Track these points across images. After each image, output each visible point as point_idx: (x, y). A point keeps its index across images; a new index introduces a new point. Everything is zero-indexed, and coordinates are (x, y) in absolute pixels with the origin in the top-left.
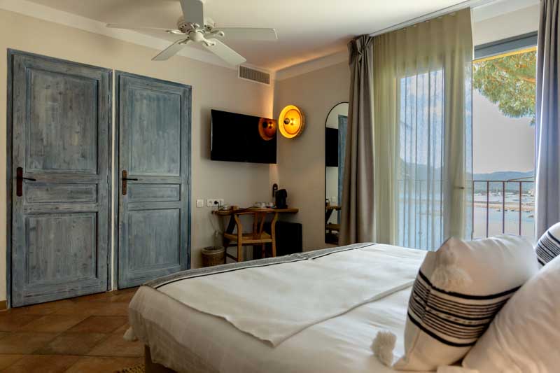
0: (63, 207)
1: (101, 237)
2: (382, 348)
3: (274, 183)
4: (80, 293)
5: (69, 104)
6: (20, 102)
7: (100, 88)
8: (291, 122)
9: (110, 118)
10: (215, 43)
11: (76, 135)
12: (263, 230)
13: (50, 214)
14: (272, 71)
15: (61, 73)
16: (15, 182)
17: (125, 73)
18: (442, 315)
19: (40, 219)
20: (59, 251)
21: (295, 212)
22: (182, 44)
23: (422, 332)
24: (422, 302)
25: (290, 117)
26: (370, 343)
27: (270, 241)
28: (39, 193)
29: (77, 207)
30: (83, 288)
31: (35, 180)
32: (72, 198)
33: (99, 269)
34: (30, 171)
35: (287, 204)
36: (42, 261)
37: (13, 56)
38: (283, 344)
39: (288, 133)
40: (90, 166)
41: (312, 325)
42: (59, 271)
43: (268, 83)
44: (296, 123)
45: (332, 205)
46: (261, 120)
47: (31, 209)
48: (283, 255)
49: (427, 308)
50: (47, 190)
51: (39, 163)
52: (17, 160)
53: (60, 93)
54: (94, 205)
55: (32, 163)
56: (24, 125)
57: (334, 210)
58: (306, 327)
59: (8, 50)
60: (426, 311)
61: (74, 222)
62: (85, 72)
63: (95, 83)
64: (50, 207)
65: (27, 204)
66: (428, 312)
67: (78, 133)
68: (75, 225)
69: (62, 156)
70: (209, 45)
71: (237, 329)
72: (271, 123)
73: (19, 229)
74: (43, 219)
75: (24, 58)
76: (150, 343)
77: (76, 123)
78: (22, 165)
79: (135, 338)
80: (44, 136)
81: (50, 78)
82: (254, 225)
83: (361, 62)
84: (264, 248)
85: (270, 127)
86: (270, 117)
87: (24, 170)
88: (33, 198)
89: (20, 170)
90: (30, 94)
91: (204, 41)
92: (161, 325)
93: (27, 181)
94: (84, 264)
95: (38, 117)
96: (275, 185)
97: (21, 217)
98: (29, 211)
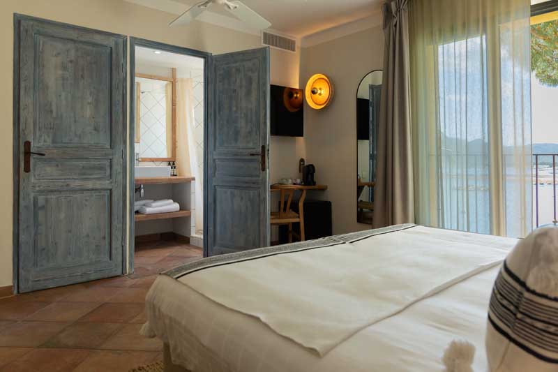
0: (75, 184)
1: (115, 217)
2: (457, 361)
3: (300, 158)
4: (92, 277)
5: (81, 73)
6: (26, 71)
7: (114, 55)
8: (319, 92)
9: (124, 88)
10: (237, 6)
11: (88, 106)
12: (290, 208)
13: (60, 192)
14: (298, 38)
15: (72, 40)
16: (22, 157)
17: (141, 39)
18: (539, 325)
19: (49, 197)
20: (70, 231)
21: (323, 189)
22: (202, 7)
23: (512, 345)
24: (512, 308)
25: (318, 87)
26: (441, 354)
27: (297, 220)
28: (49, 169)
29: (90, 185)
30: (96, 272)
31: (43, 155)
32: (84, 174)
33: (113, 251)
34: (39, 145)
35: (315, 179)
36: (52, 242)
37: (19, 22)
38: (332, 352)
39: (315, 103)
40: (103, 140)
41: (364, 327)
42: (70, 254)
43: (294, 50)
44: (324, 92)
45: (363, 181)
46: (286, 90)
47: (39, 186)
48: (317, 238)
49: (519, 316)
50: (57, 166)
51: (49, 137)
52: (24, 134)
53: (71, 62)
54: (108, 182)
55: (41, 136)
56: (32, 96)
57: (366, 187)
58: (357, 331)
59: (15, 14)
60: (517, 318)
61: (86, 200)
62: (98, 39)
63: (109, 51)
64: (60, 184)
65: (36, 181)
66: (520, 320)
67: (89, 103)
68: (87, 203)
69: (73, 128)
70: (232, 8)
71: (274, 332)
72: (297, 93)
73: (26, 207)
74: (53, 197)
75: (32, 23)
76: (170, 341)
77: (88, 93)
78: (30, 139)
79: (152, 334)
80: (54, 108)
81: (59, 45)
82: (280, 203)
83: (396, 25)
84: (290, 228)
85: (296, 98)
86: (297, 86)
87: (32, 144)
88: (43, 174)
89: (28, 144)
90: (38, 62)
91: (226, 4)
92: (184, 323)
93: (36, 156)
94: (97, 246)
95: (47, 88)
96: (302, 160)
97: (29, 195)
98: (37, 189)
